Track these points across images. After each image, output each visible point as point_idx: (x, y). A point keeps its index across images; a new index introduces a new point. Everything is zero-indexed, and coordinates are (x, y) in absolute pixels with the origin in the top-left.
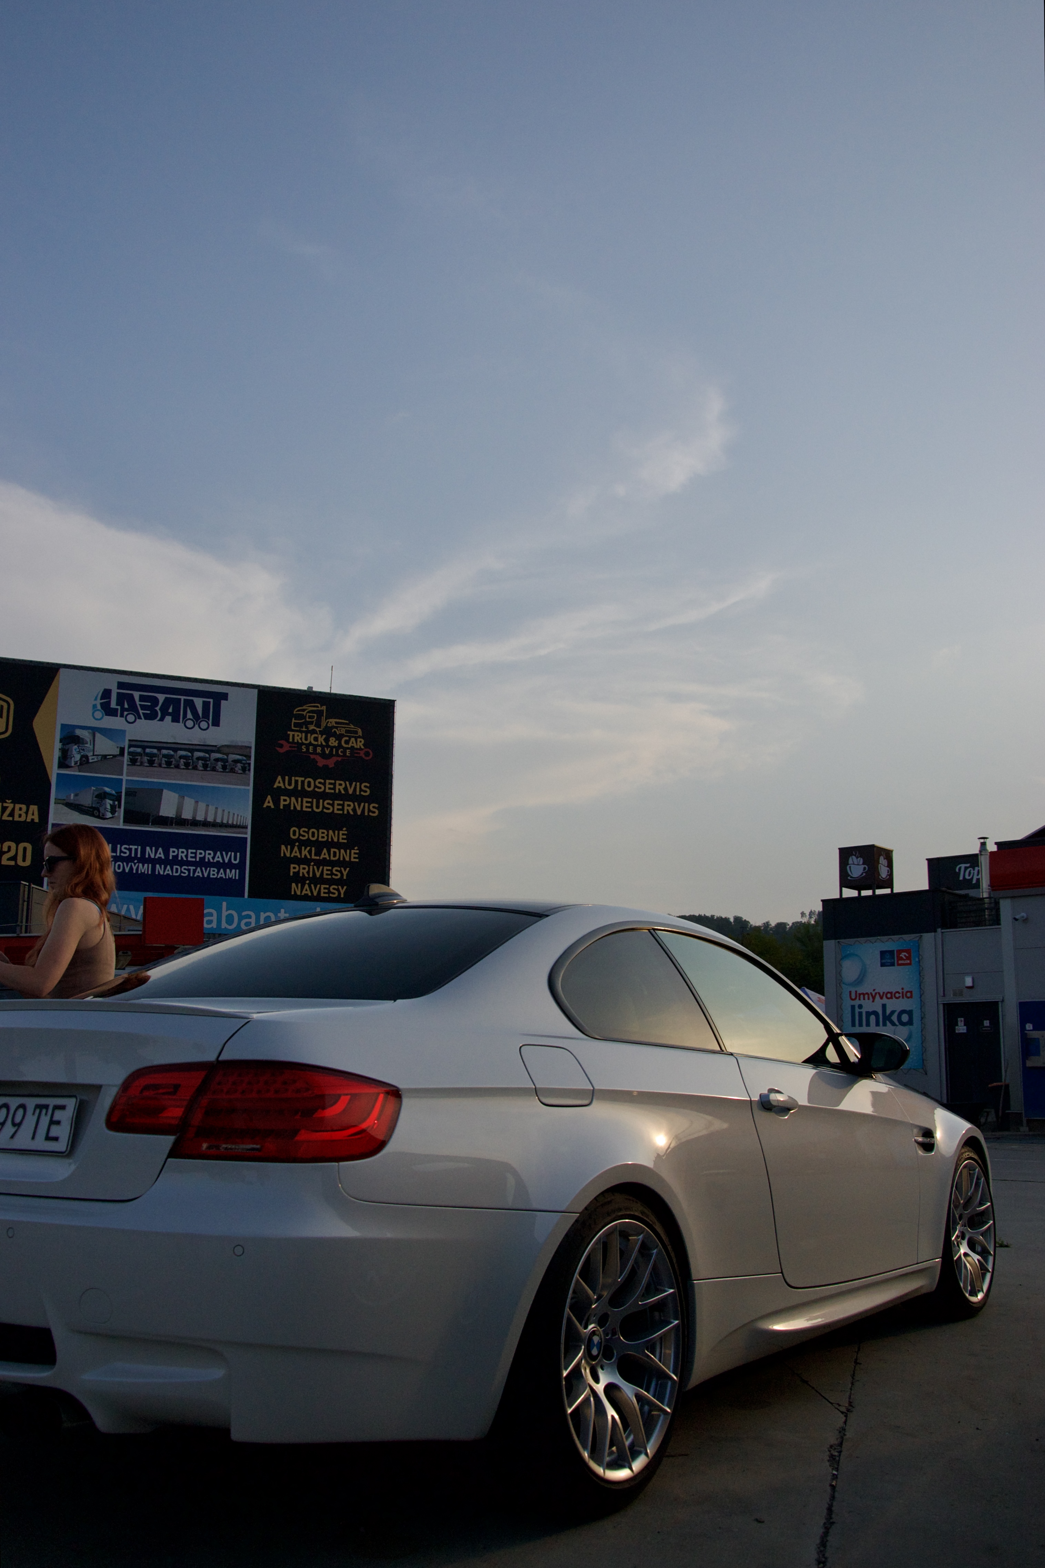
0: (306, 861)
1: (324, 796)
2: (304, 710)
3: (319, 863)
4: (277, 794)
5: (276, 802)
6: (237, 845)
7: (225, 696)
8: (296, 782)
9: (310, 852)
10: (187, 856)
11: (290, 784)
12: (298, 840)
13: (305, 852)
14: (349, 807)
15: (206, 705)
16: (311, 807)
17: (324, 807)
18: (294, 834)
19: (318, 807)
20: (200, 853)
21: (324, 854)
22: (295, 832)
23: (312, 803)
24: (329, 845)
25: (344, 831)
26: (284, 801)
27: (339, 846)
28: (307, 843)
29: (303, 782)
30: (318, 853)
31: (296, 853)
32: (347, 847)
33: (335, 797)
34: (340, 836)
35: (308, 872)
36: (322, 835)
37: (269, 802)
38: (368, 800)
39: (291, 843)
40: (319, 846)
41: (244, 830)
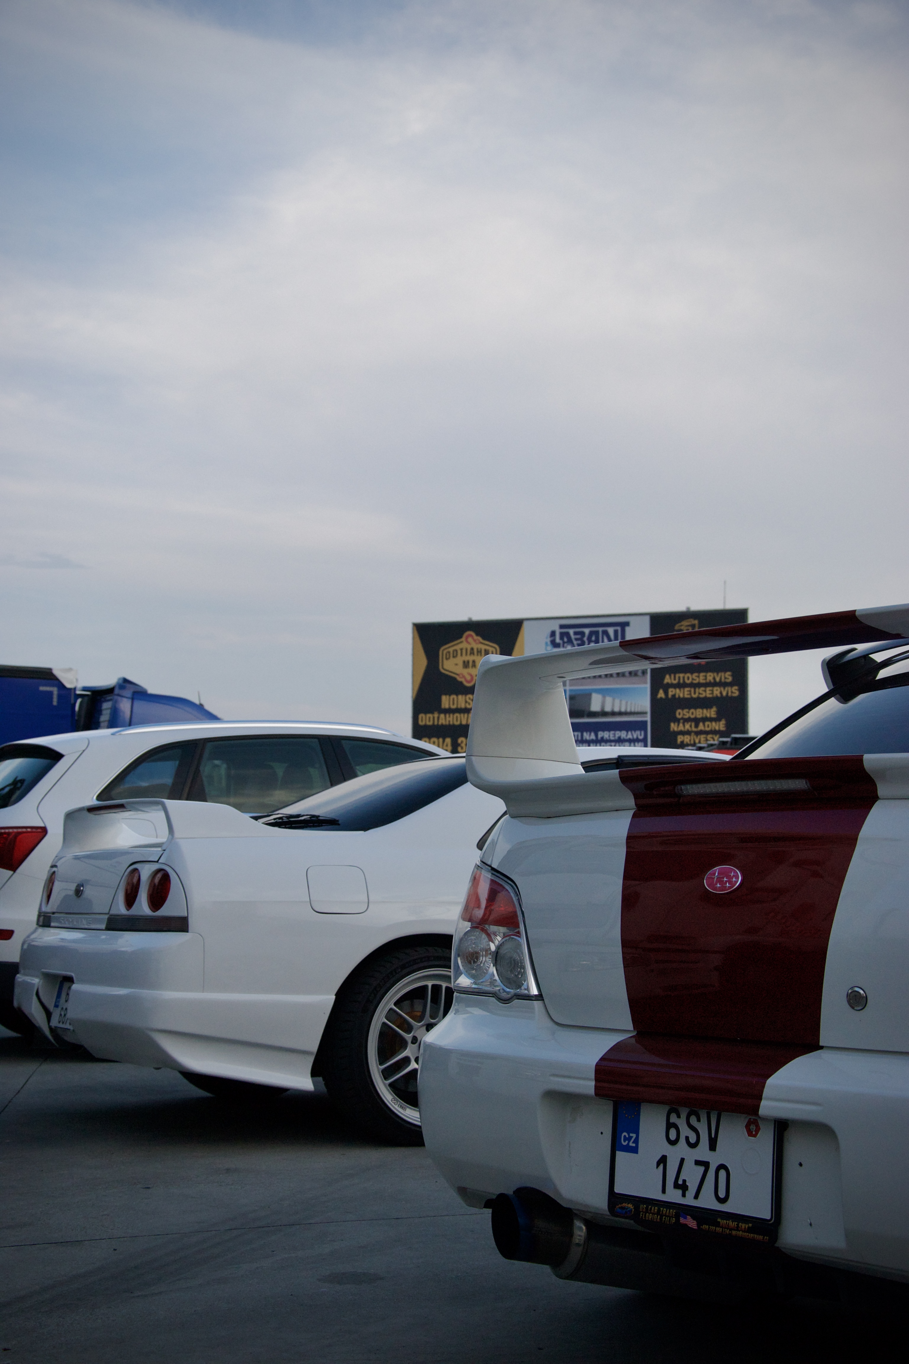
0: (688, 733)
1: (699, 685)
2: (681, 626)
3: (698, 733)
4: (666, 688)
5: (666, 693)
6: (641, 726)
7: (627, 624)
8: (679, 678)
9: (691, 726)
10: (609, 736)
11: (675, 679)
12: (682, 718)
13: (687, 726)
14: (717, 691)
15: (616, 632)
16: (690, 694)
17: (699, 694)
18: (679, 714)
19: (695, 693)
20: (618, 734)
21: (701, 727)
22: (680, 713)
23: (690, 691)
24: (704, 720)
25: (714, 709)
26: (671, 692)
27: (711, 720)
28: (688, 720)
29: (684, 678)
30: (697, 726)
31: (681, 727)
32: (717, 720)
33: (706, 685)
34: (712, 713)
35: (690, 741)
36: (699, 713)
37: (661, 694)
38: (731, 684)
39: (677, 721)
40: (697, 721)
41: (645, 715)
